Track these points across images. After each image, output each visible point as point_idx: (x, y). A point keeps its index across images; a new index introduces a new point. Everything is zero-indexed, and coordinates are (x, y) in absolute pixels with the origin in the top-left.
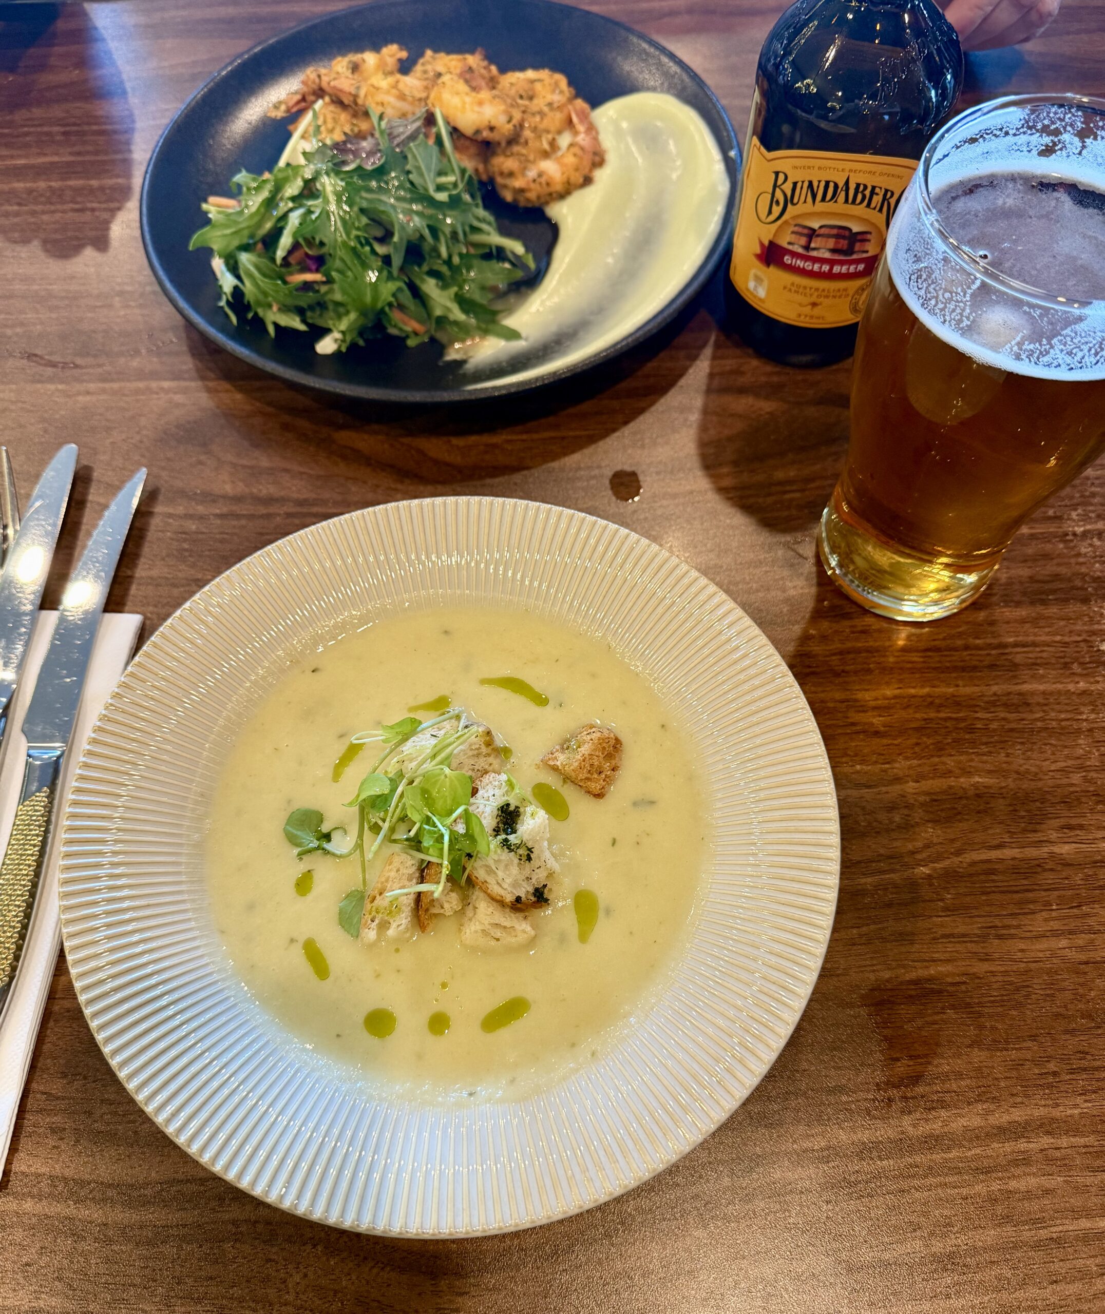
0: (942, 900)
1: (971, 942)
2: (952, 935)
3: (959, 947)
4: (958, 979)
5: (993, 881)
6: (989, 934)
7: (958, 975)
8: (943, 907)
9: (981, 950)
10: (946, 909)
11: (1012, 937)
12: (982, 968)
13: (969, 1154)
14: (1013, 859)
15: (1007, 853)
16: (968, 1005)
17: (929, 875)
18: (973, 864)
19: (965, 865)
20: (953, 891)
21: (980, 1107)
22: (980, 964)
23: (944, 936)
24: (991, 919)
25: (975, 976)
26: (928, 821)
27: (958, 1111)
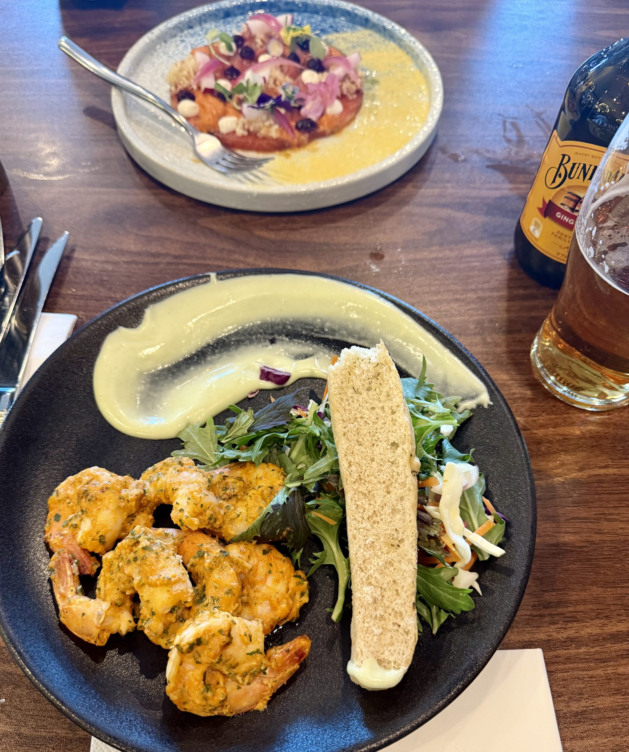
0: (570, 497)
1: (590, 522)
2: (578, 518)
3: (583, 525)
4: (582, 544)
5: (602, 487)
6: (601, 518)
7: (583, 542)
8: (572, 501)
9: (596, 528)
10: (574, 502)
11: (615, 520)
12: (597, 538)
13: (592, 650)
14: (614, 474)
15: (611, 471)
16: (589, 560)
17: (563, 482)
18: (590, 476)
19: (585, 477)
20: (577, 492)
21: (598, 621)
22: (596, 535)
23: (573, 518)
24: (602, 509)
25: (592, 543)
26: (562, 451)
27: (585, 624)
